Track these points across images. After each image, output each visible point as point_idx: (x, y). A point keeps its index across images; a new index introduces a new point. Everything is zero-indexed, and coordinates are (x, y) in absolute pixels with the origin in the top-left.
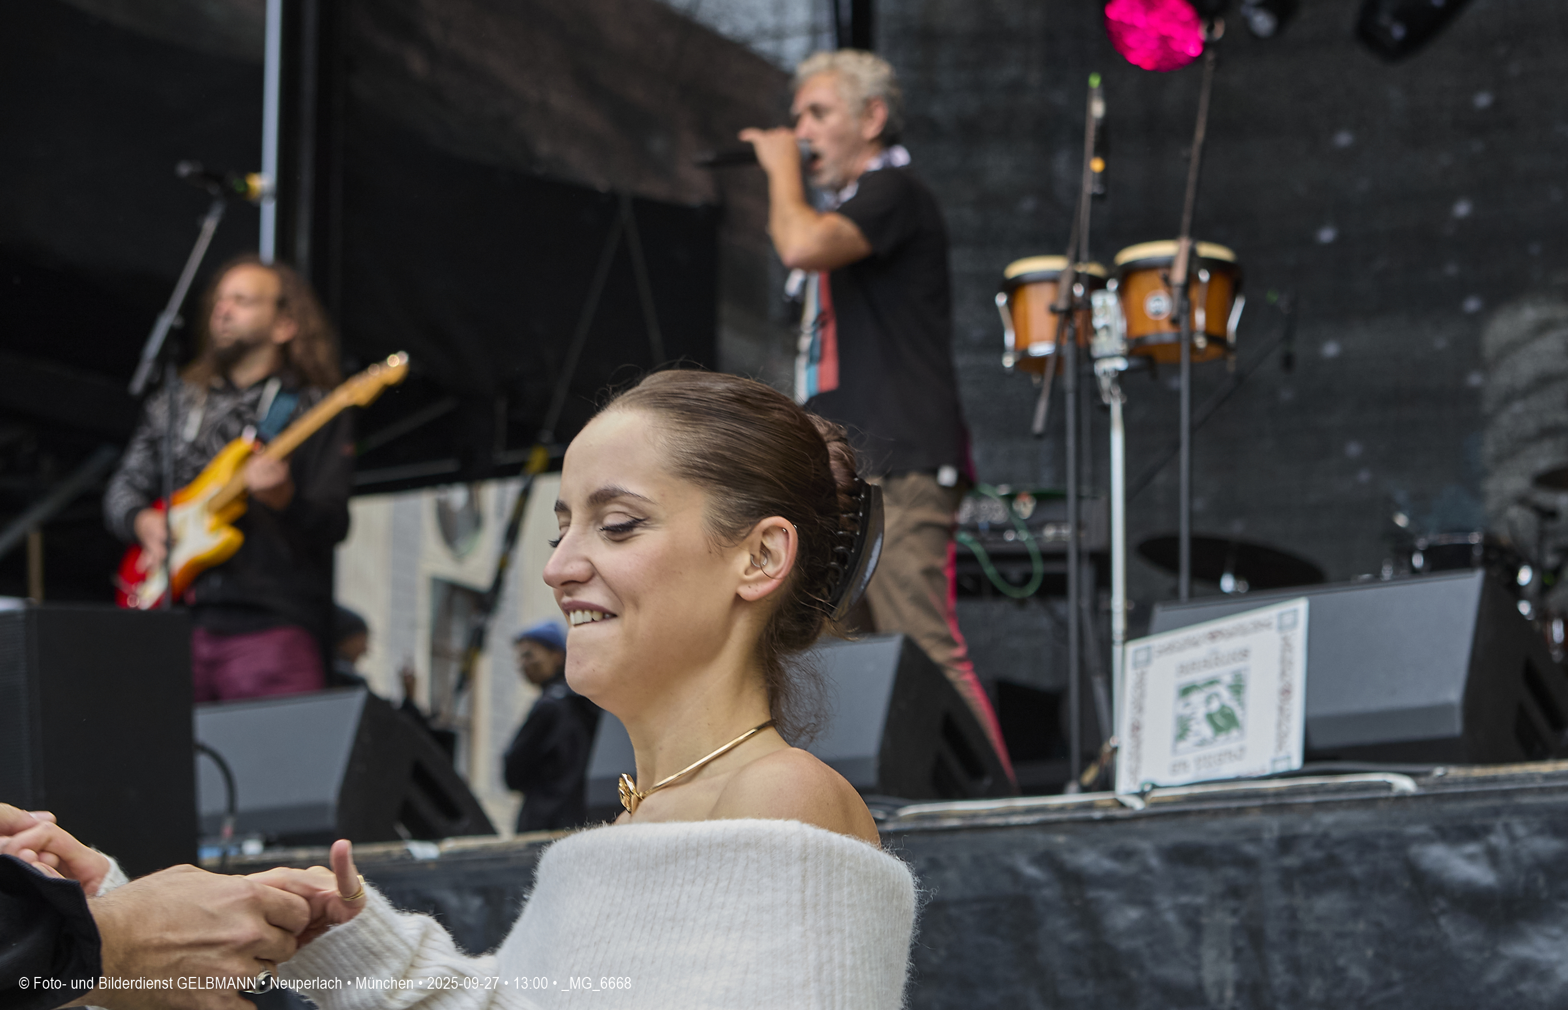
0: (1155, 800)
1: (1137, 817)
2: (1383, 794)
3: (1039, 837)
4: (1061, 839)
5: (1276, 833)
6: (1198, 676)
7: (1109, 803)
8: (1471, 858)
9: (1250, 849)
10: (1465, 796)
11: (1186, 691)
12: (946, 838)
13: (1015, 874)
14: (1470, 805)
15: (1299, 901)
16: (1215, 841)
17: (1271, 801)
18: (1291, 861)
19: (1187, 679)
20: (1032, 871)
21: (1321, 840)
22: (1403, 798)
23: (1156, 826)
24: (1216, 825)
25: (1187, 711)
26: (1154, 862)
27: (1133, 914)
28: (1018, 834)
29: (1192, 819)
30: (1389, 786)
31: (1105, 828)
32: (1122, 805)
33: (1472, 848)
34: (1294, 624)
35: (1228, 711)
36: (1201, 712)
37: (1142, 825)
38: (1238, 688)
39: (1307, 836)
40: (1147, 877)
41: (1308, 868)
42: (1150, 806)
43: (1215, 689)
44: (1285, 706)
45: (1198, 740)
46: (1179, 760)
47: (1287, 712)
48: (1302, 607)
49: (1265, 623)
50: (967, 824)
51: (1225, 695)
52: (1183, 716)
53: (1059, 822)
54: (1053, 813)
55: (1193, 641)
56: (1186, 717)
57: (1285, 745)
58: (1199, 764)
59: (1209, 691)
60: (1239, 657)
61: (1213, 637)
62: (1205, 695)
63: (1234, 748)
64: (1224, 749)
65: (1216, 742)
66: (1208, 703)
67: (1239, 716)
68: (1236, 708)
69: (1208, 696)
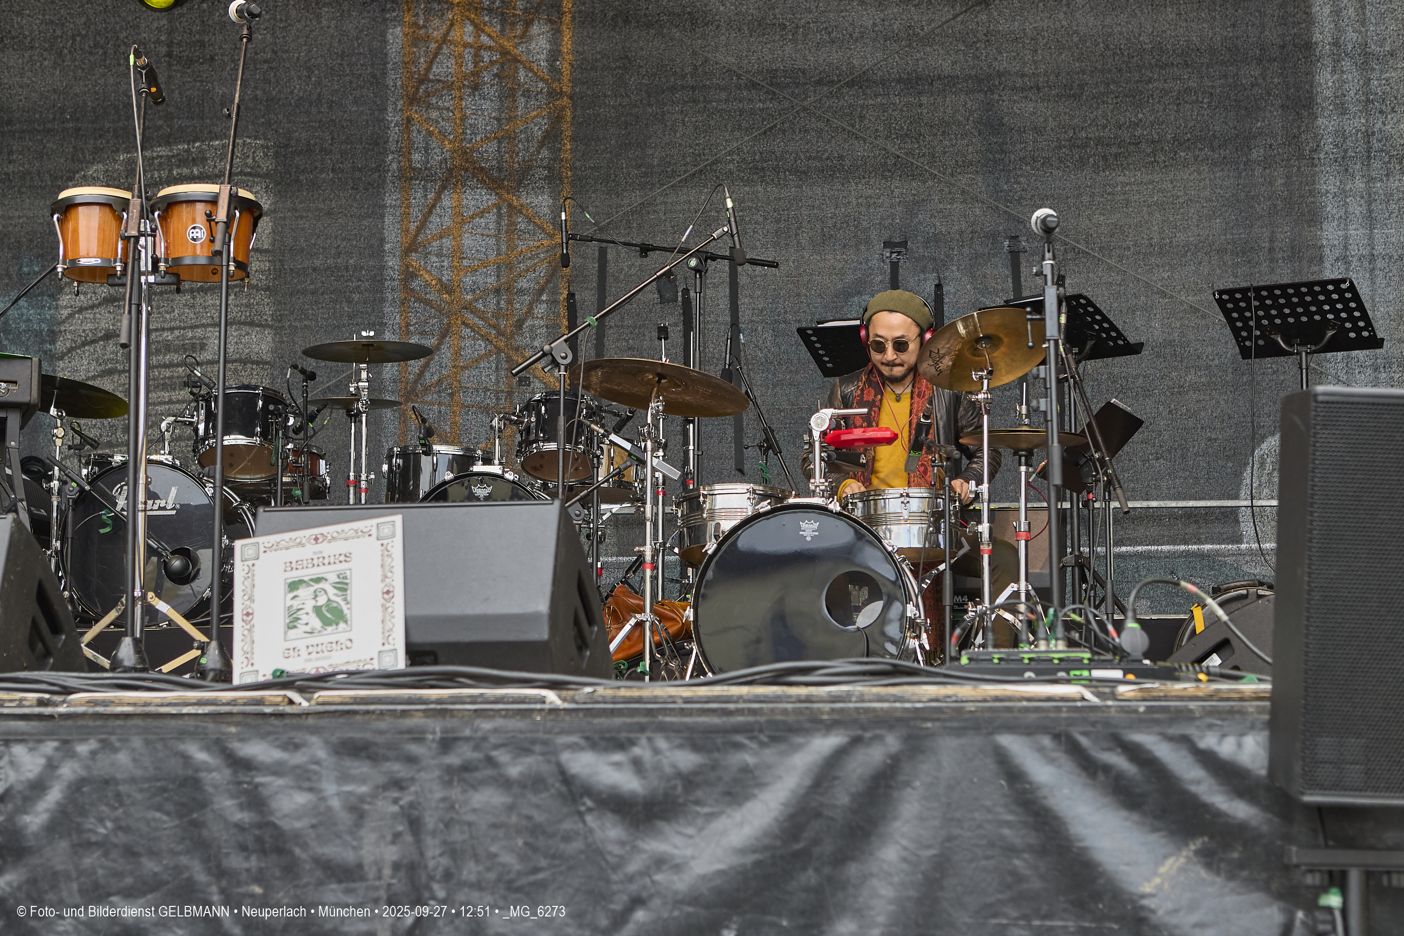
0: (320, 700)
1: (308, 714)
2: (538, 706)
3: (211, 726)
4: (233, 729)
5: (438, 735)
6: (306, 574)
7: (280, 699)
8: (617, 765)
9: (414, 749)
10: (612, 712)
11: (293, 586)
12: (119, 722)
13: (186, 758)
14: (618, 721)
15: (455, 793)
16: (380, 739)
17: (432, 706)
18: (453, 760)
19: (295, 575)
20: (201, 756)
21: (478, 743)
22: (554, 711)
23: (324, 722)
24: (382, 725)
25: (296, 604)
26: (321, 753)
27: (301, 799)
28: (191, 722)
29: (358, 718)
30: (543, 701)
31: (273, 721)
32: (291, 702)
33: (618, 757)
34: (393, 535)
35: (335, 605)
36: (309, 605)
37: (311, 721)
38: (342, 586)
39: (467, 739)
40: (315, 767)
41: (466, 768)
42: (318, 704)
43: (322, 585)
44: (388, 605)
45: (308, 629)
46: (291, 645)
47: (390, 610)
48: (398, 519)
49: (365, 530)
50: (139, 710)
51: (332, 591)
52: (291, 606)
53: (230, 714)
54: (223, 704)
55: (298, 541)
56: (295, 608)
57: (390, 638)
58: (311, 649)
59: (317, 586)
60: (342, 558)
61: (316, 539)
62: (312, 589)
63: (342, 638)
64: (334, 638)
65: (325, 632)
66: (316, 597)
67: (346, 611)
68: (342, 603)
69: (315, 591)
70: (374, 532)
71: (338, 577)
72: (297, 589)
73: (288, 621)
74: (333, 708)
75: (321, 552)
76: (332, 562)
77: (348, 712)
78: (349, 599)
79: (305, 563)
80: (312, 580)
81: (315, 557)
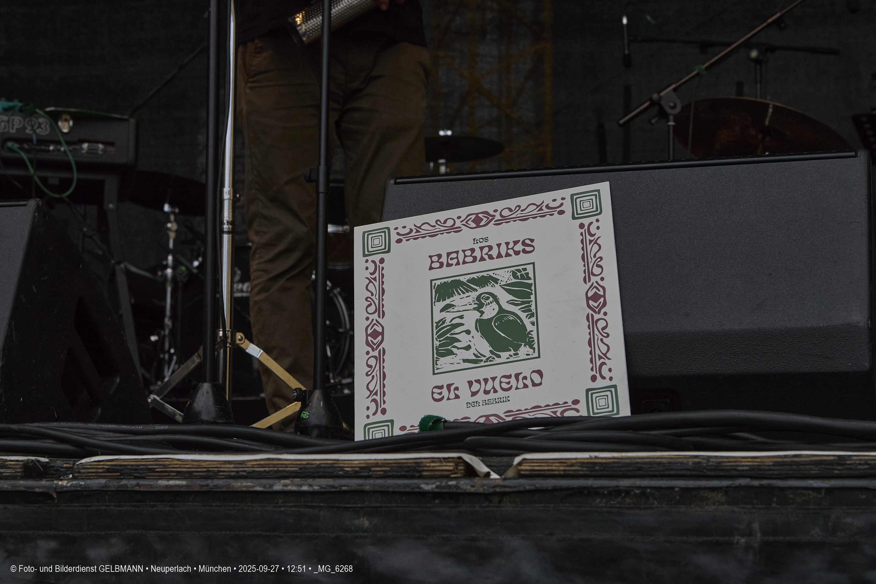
0: (524, 468)
1: (502, 495)
5: (758, 538)
6: (464, 271)
7: (450, 466)
11: (444, 290)
12: (161, 507)
16: (641, 544)
19: (446, 274)
21: (840, 554)
23: (532, 510)
24: (646, 516)
25: (448, 316)
35: (511, 317)
36: (471, 319)
37: (508, 508)
38: (523, 289)
42: (520, 476)
43: (488, 289)
44: (596, 317)
45: (469, 355)
46: (443, 380)
47: (601, 324)
48: (604, 187)
49: (552, 205)
50: (197, 484)
51: (504, 297)
52: (443, 321)
53: (360, 493)
54: (347, 476)
55: (450, 223)
56: (447, 323)
57: (605, 369)
58: (475, 387)
59: (481, 291)
60: (519, 247)
61: (477, 221)
62: (474, 295)
63: (526, 368)
64: (512, 369)
65: (497, 360)
66: (479, 307)
67: (529, 327)
68: (523, 315)
69: (478, 298)
70: (567, 207)
71: (514, 275)
72: (451, 295)
73: (437, 343)
74: (551, 483)
75: (486, 239)
76: (503, 253)
77: (580, 491)
78: (533, 307)
79: (461, 256)
80: (472, 281)
81: (477, 247)
